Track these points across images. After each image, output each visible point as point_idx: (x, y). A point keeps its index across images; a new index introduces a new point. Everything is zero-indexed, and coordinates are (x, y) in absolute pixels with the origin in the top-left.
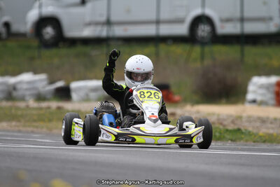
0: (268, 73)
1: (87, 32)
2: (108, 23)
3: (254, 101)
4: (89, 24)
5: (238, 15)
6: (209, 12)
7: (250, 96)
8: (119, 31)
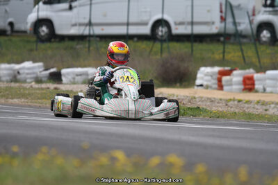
0: (212, 65)
1: (73, 31)
2: (90, 24)
3: (201, 85)
4: (75, 25)
5: (190, 20)
6: (166, 17)
7: (198, 82)
8: (98, 31)
